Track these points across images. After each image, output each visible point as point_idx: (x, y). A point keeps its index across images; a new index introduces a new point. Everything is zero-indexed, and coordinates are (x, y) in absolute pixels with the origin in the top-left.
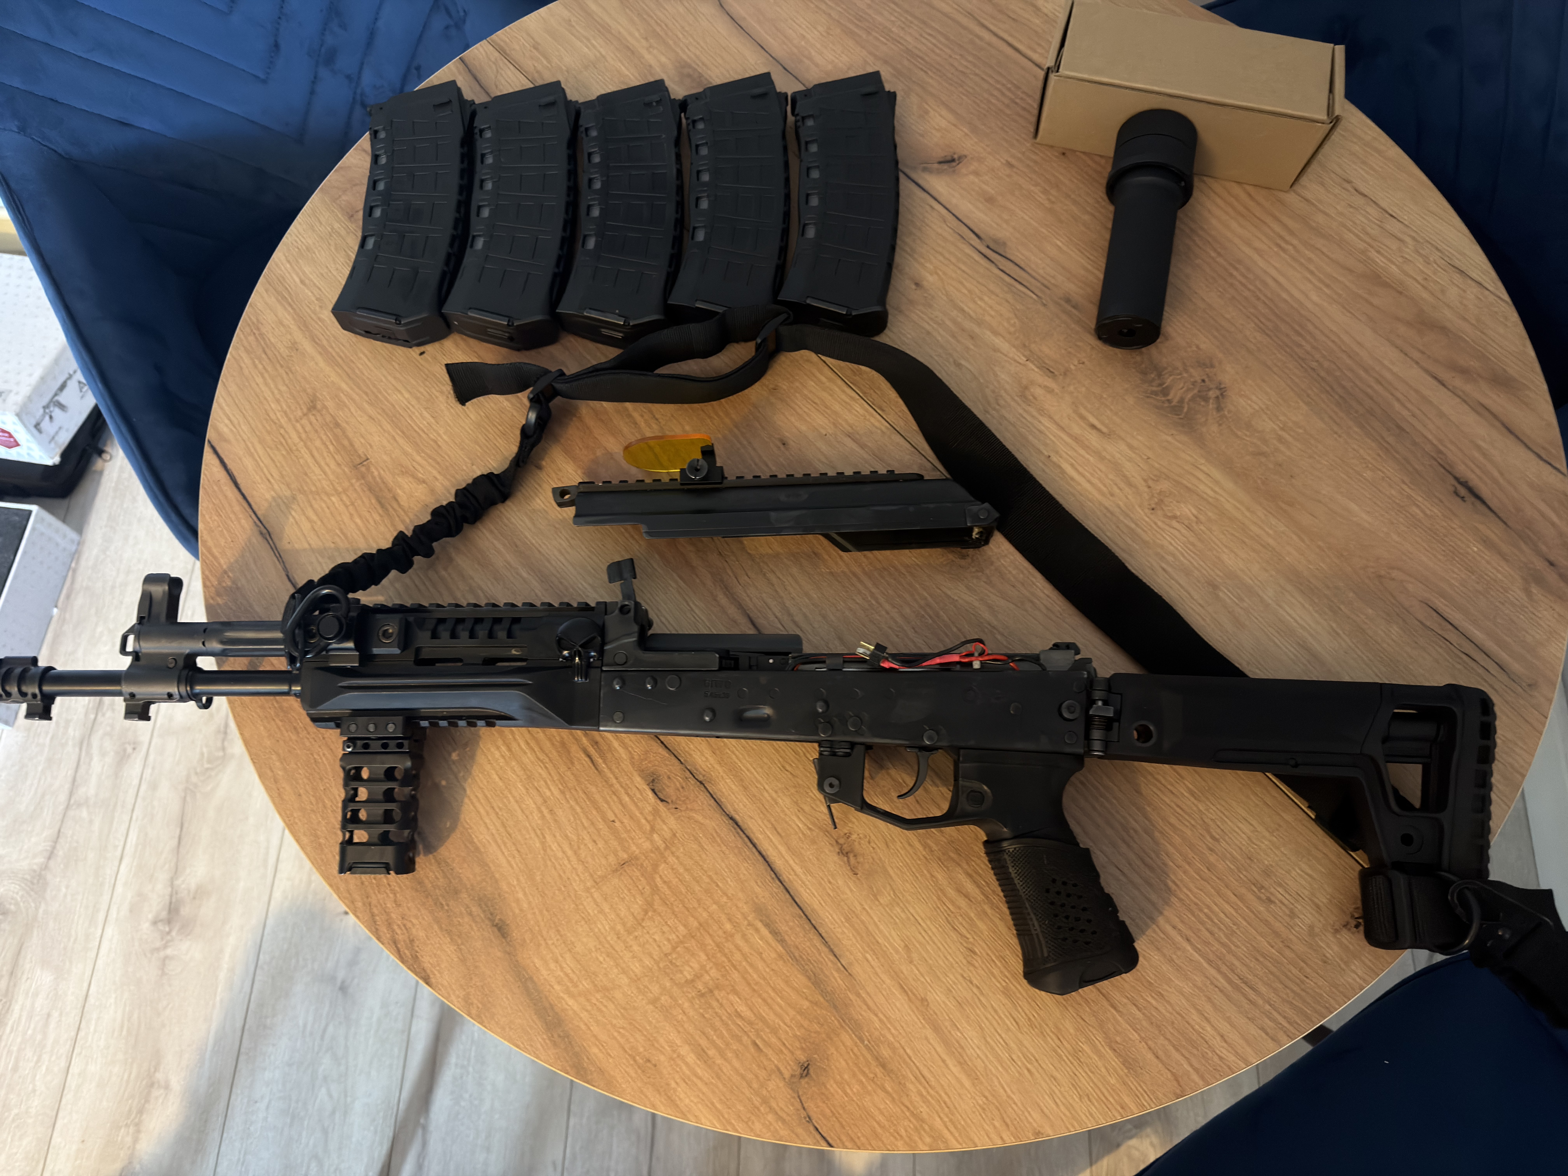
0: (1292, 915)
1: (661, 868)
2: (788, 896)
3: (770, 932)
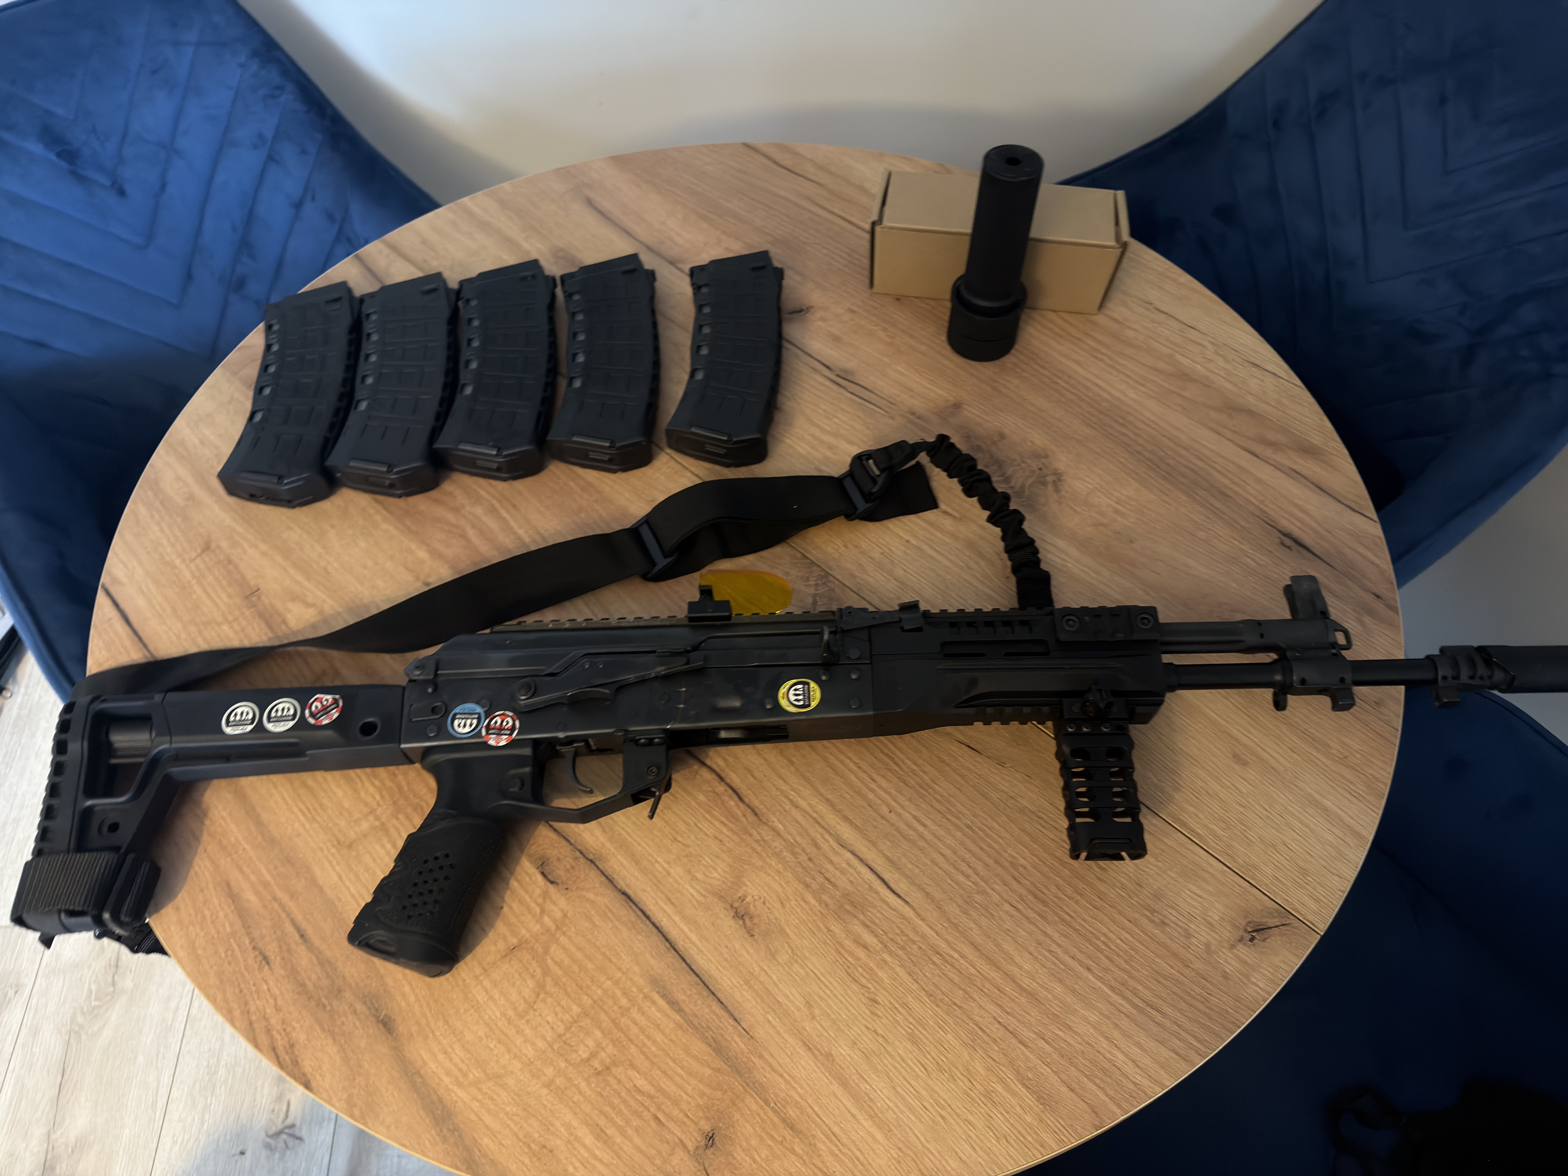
0: (1188, 935)
1: (552, 950)
2: (684, 964)
3: (668, 1003)
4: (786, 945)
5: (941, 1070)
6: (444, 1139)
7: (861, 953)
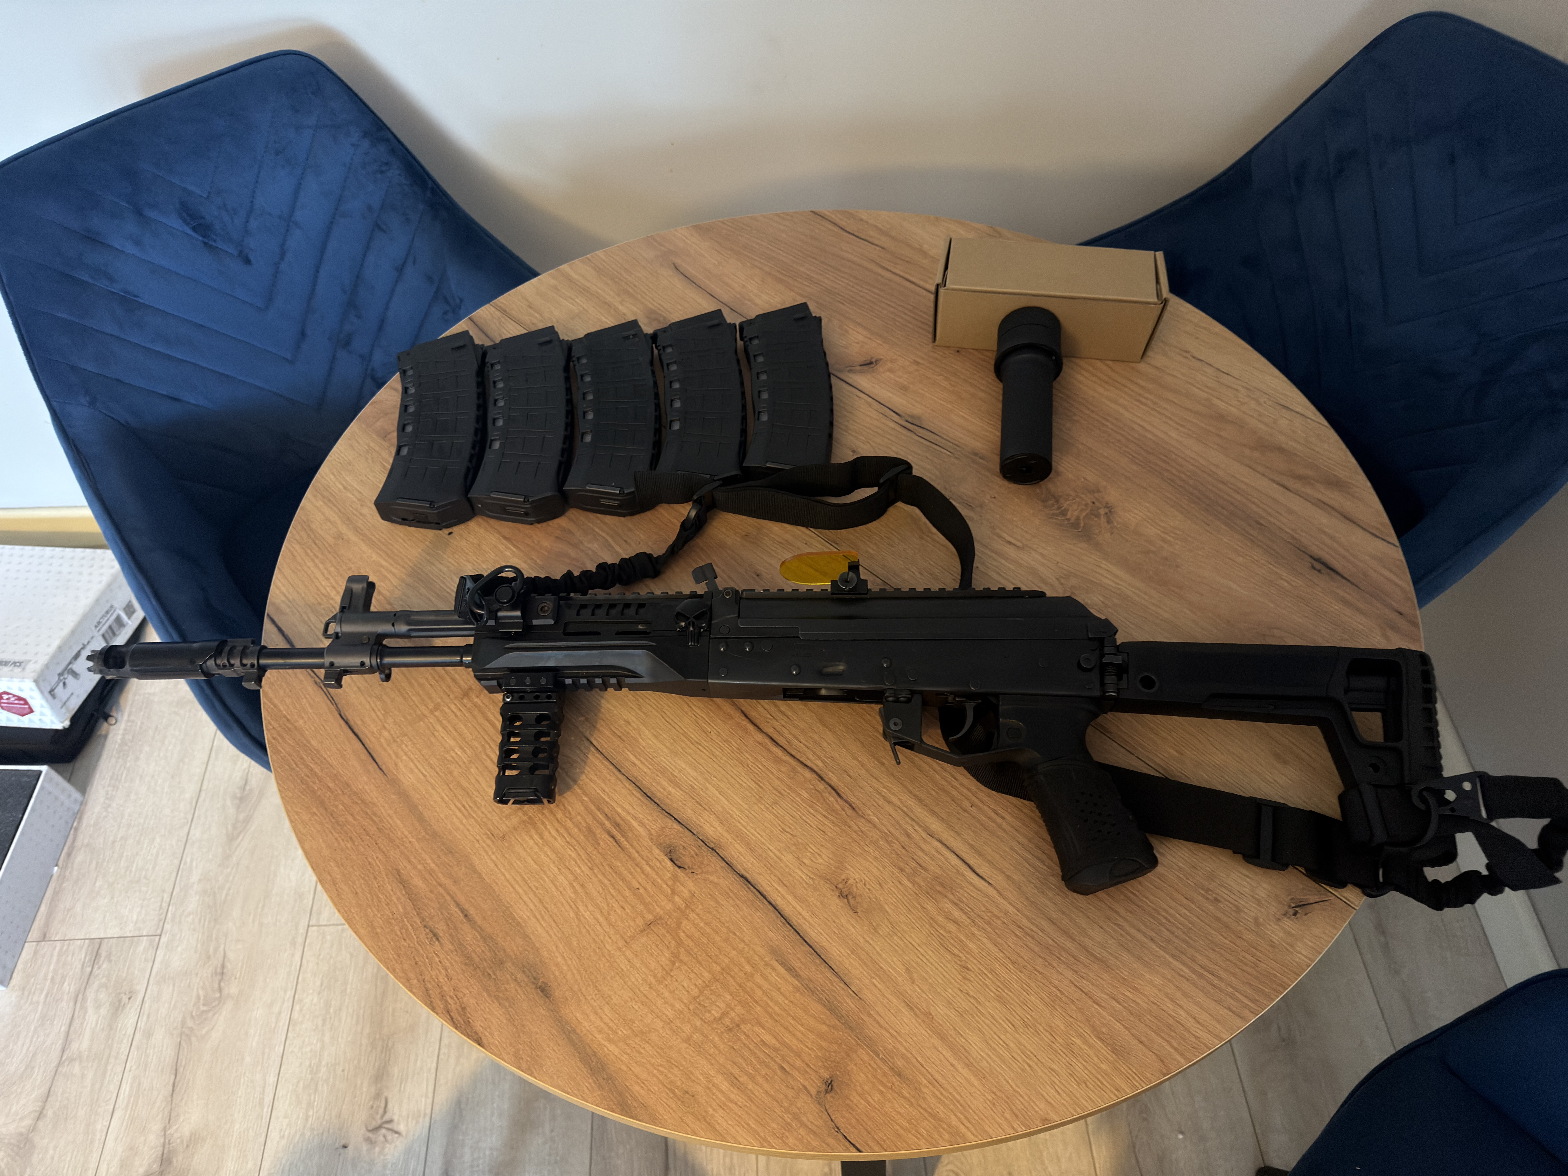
1: (683, 924)
2: (798, 937)
3: (786, 970)
4: (886, 921)
5: (1027, 1026)
6: (600, 1087)
7: (952, 927)
